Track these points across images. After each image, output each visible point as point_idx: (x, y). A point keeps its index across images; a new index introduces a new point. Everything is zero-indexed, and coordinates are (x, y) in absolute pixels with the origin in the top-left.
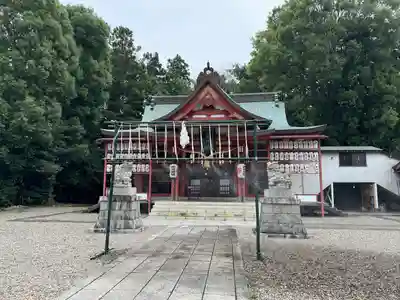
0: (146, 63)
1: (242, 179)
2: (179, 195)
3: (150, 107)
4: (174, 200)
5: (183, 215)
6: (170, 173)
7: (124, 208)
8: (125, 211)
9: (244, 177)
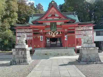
0: (29, 5)
1: (66, 41)
2: (44, 47)
3: (31, 17)
4: (42, 49)
5: (46, 54)
6: (41, 39)
7: (23, 53)
8: (24, 55)
9: (67, 40)
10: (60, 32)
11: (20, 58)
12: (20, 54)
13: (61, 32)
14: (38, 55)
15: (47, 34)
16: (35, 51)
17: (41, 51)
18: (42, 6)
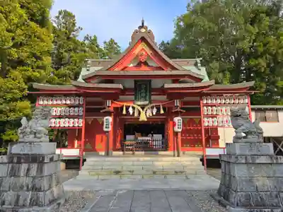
0: (87, 43)
1: (177, 132)
3: (86, 68)
5: (117, 172)
6: (105, 126)
7: (34, 172)
8: (34, 178)
9: (180, 130)
10: (161, 107)
11: (22, 188)
12: (22, 173)
13: (164, 109)
14: (94, 175)
15: (124, 112)
16: (85, 160)
17: (105, 161)
18: (118, 46)
